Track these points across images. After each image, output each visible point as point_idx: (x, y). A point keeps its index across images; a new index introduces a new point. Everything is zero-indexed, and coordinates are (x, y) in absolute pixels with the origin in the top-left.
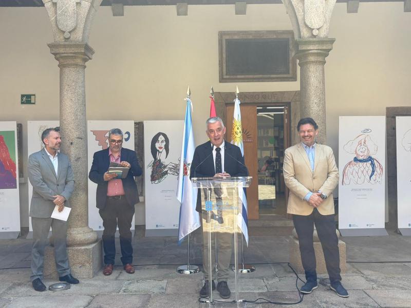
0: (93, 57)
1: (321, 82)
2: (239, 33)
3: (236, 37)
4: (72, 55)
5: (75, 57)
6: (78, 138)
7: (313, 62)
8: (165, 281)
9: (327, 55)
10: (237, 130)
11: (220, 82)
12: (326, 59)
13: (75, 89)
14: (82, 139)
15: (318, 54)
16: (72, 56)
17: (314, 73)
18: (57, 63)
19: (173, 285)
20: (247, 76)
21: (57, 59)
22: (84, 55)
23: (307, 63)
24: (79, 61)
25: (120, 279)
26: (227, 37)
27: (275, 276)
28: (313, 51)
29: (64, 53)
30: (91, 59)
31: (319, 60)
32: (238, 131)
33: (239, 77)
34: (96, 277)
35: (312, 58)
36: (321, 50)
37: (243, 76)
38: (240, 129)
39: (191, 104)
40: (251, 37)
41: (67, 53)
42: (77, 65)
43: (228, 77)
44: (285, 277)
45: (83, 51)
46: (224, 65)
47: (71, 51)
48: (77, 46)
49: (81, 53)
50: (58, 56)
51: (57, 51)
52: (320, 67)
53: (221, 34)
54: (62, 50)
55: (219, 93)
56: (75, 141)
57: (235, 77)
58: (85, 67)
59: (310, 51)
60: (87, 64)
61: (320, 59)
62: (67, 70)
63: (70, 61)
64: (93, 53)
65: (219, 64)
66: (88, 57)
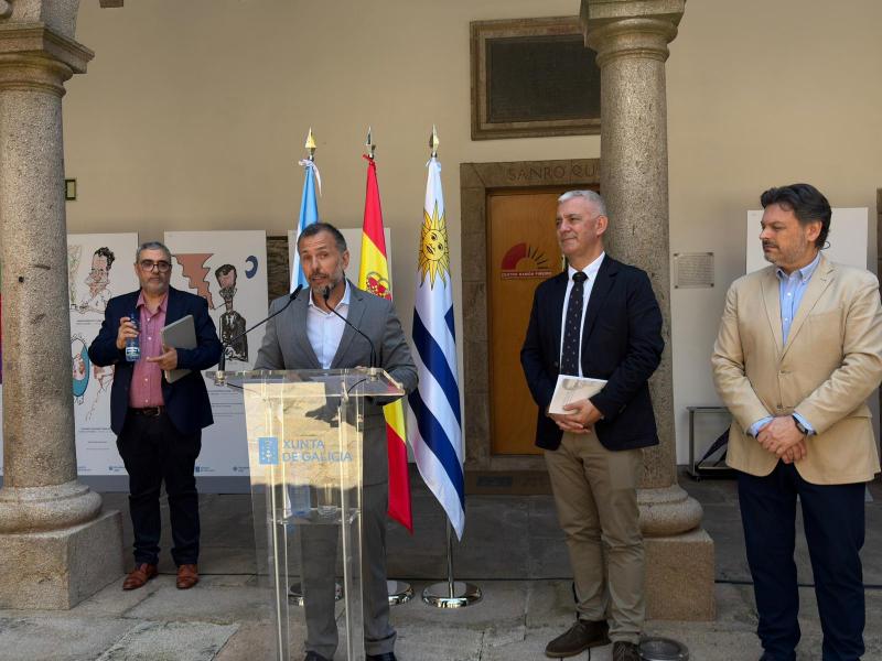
0: (91, 65)
1: (654, 108)
2: (515, 23)
3: (511, 34)
4: (14, 57)
5: (26, 64)
6: (37, 266)
7: (629, 52)
8: (236, 626)
9: (672, 36)
10: (431, 241)
11: (473, 139)
12: (670, 46)
13: (28, 145)
14: (48, 268)
15: (643, 30)
16: (15, 62)
17: (630, 87)
19: (244, 641)
20: (538, 124)
22: (49, 58)
23: (614, 55)
24: (37, 74)
25: (132, 614)
26: (491, 35)
28: (628, 22)
30: (76, 71)
31: (645, 46)
32: (435, 244)
33: (516, 125)
34: (77, 610)
35: (627, 42)
36: (649, 17)
37: (526, 125)
38: (441, 239)
39: (317, 175)
40: (544, 32)
41: (3, 53)
42: (30, 84)
43: (490, 126)
44: (545, 625)
45: (39, 47)
46: (483, 99)
47: (13, 49)
48: (24, 33)
49: (35, 51)
52: (650, 65)
53: (476, 28)
55: (472, 164)
56: (29, 275)
57: (508, 125)
58: (62, 92)
59: (622, 22)
60: (66, 85)
61: (650, 42)
62: (7, 97)
63: (15, 75)
64: (88, 56)
65: (472, 98)
66: (69, 66)
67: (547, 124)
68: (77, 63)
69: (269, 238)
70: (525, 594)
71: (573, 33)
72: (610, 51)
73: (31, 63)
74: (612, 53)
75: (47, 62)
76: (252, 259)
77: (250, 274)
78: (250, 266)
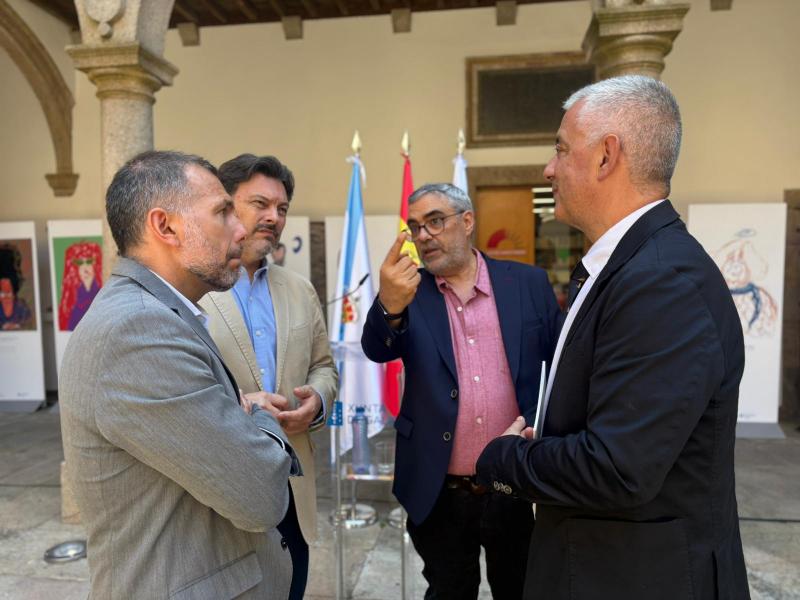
0: (176, 80)
2: (500, 59)
3: (497, 67)
4: (114, 70)
5: (124, 76)
7: (632, 65)
9: (666, 50)
11: (468, 148)
12: (667, 60)
13: (126, 143)
15: (646, 45)
16: (116, 74)
18: (94, 89)
20: (517, 136)
21: (92, 80)
22: (143, 72)
23: (620, 67)
24: (133, 85)
26: (481, 67)
28: (633, 38)
29: (100, 67)
30: (164, 84)
31: (647, 59)
33: (501, 137)
35: (631, 56)
37: (509, 137)
40: (523, 65)
41: (105, 67)
42: (127, 93)
43: (480, 138)
45: (135, 62)
46: (475, 117)
47: (112, 63)
48: (122, 50)
49: (131, 66)
50: (90, 74)
51: (86, 63)
53: (471, 62)
54: (94, 62)
57: (494, 137)
58: (152, 101)
59: (628, 39)
60: (157, 95)
61: (651, 56)
62: (109, 103)
63: (117, 85)
64: (174, 72)
65: (466, 116)
66: (157, 77)
67: (524, 136)
68: (166, 77)
69: (311, 223)
72: (614, 64)
73: (128, 76)
74: (617, 66)
75: (140, 75)
76: (298, 239)
77: (296, 250)
78: (296, 244)
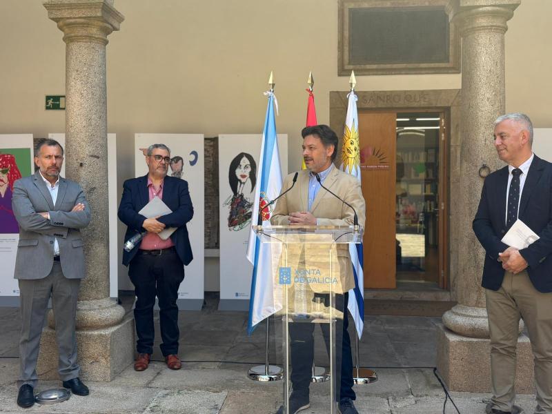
0: (122, 26)
1: (499, 64)
3: (366, 5)
4: (82, 20)
5: (88, 25)
6: (92, 156)
7: (484, 28)
8: (225, 393)
9: (509, 17)
10: (350, 146)
11: (339, 75)
12: (508, 23)
13: (88, 77)
14: (98, 158)
15: (493, 14)
16: (83, 24)
17: (484, 49)
18: (62, 34)
19: (235, 402)
20: (382, 66)
21: (61, 28)
22: (102, 21)
23: (474, 30)
24: (94, 31)
25: (153, 385)
26: (352, 6)
27: (410, 392)
28: (484, 9)
29: (71, 18)
30: (115, 29)
31: (495, 24)
32: (352, 147)
33: (368, 67)
34: (117, 381)
35: (483, 22)
36: (499, 6)
37: (375, 66)
38: (356, 144)
39: (276, 101)
41: (75, 18)
42: (90, 38)
43: (351, 67)
44: (427, 395)
45: (99, 14)
46: (346, 49)
47: (81, 15)
48: (90, 5)
49: (96, 17)
50: (61, 23)
51: (58, 14)
52: (497, 37)
53: (343, 1)
54: (66, 14)
55: (337, 92)
56: (87, 161)
57: (363, 66)
58: (106, 42)
59: (481, 9)
60: (109, 37)
61: (498, 22)
62: (75, 46)
63: (81, 32)
64: (121, 19)
65: (339, 48)
66: (112, 25)
67: (388, 66)
68: (116, 25)
69: (205, 139)
70: (404, 377)
71: (408, 6)
72: (470, 27)
73: (91, 24)
74: (473, 28)
75: (101, 24)
76: (194, 153)
77: (193, 163)
78: (192, 158)
